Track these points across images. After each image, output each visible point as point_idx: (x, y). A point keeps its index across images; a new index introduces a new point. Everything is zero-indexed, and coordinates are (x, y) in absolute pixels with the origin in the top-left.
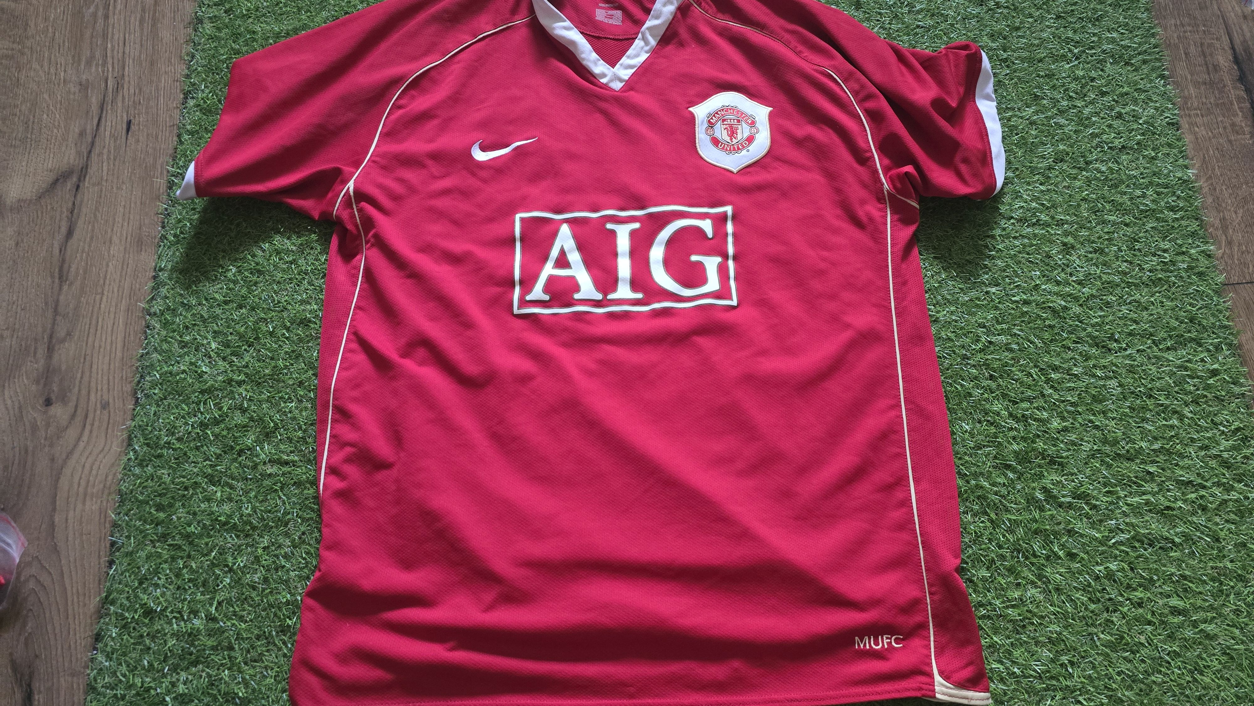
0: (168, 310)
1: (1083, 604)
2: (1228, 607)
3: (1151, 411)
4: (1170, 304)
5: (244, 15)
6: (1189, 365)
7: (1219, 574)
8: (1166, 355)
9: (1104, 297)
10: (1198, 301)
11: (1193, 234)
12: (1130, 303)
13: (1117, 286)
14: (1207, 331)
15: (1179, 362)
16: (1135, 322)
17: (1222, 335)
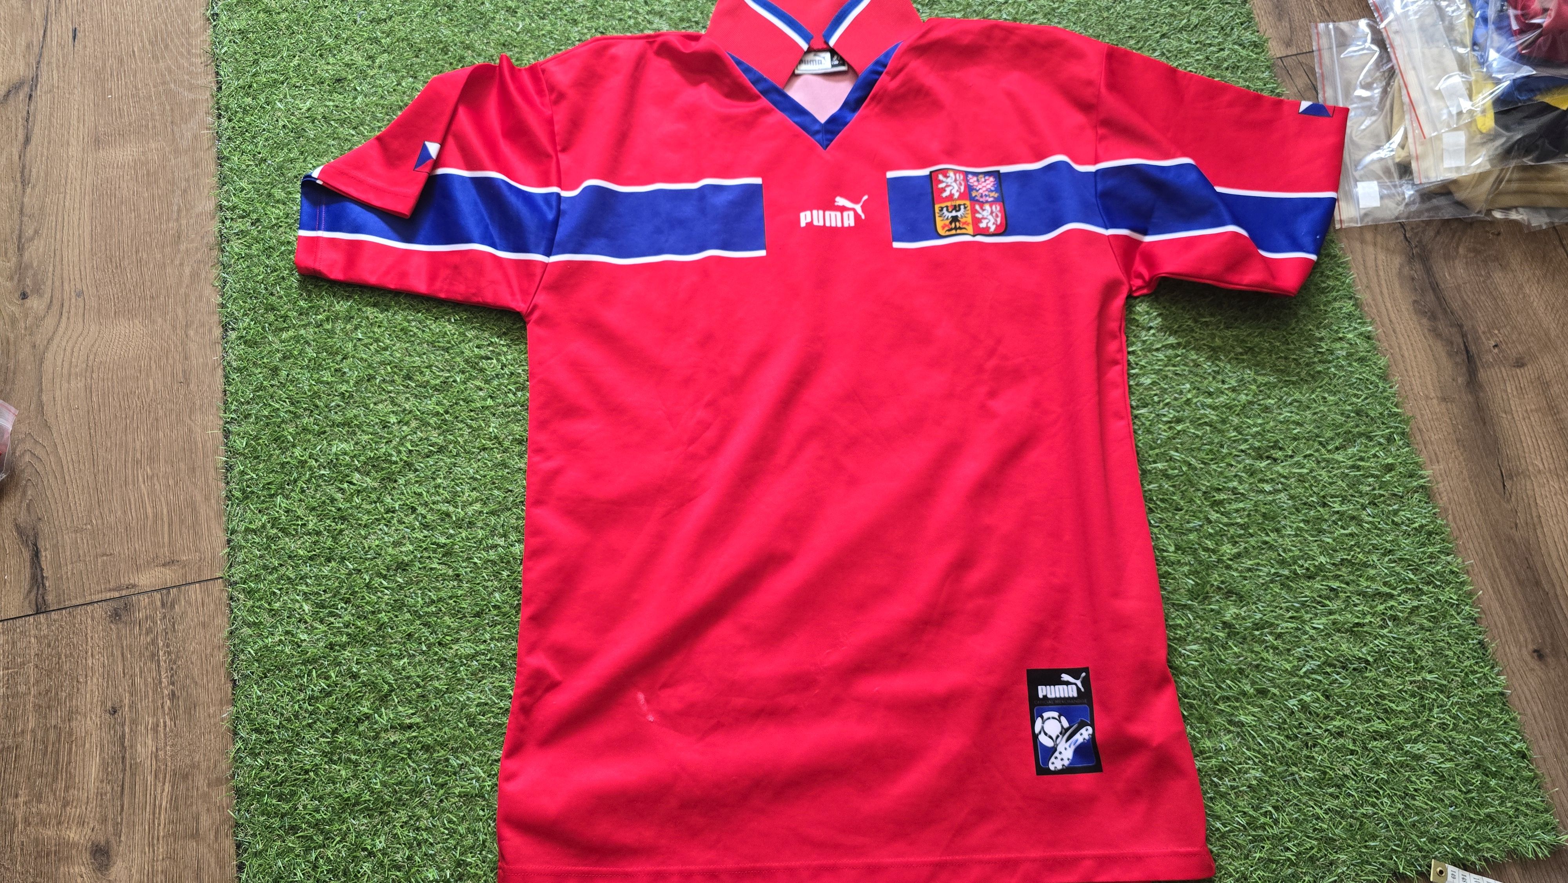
0: (250, 577)
1: (1279, 743)
2: (1431, 722)
3: (1326, 520)
4: (1332, 398)
5: (275, 225)
6: (1362, 463)
7: (1419, 688)
8: (1336, 457)
9: (1262, 402)
10: (1362, 391)
11: (1350, 316)
12: (1291, 404)
13: (1274, 387)
14: (1376, 423)
15: (1350, 463)
16: (1298, 424)
17: (1392, 424)
